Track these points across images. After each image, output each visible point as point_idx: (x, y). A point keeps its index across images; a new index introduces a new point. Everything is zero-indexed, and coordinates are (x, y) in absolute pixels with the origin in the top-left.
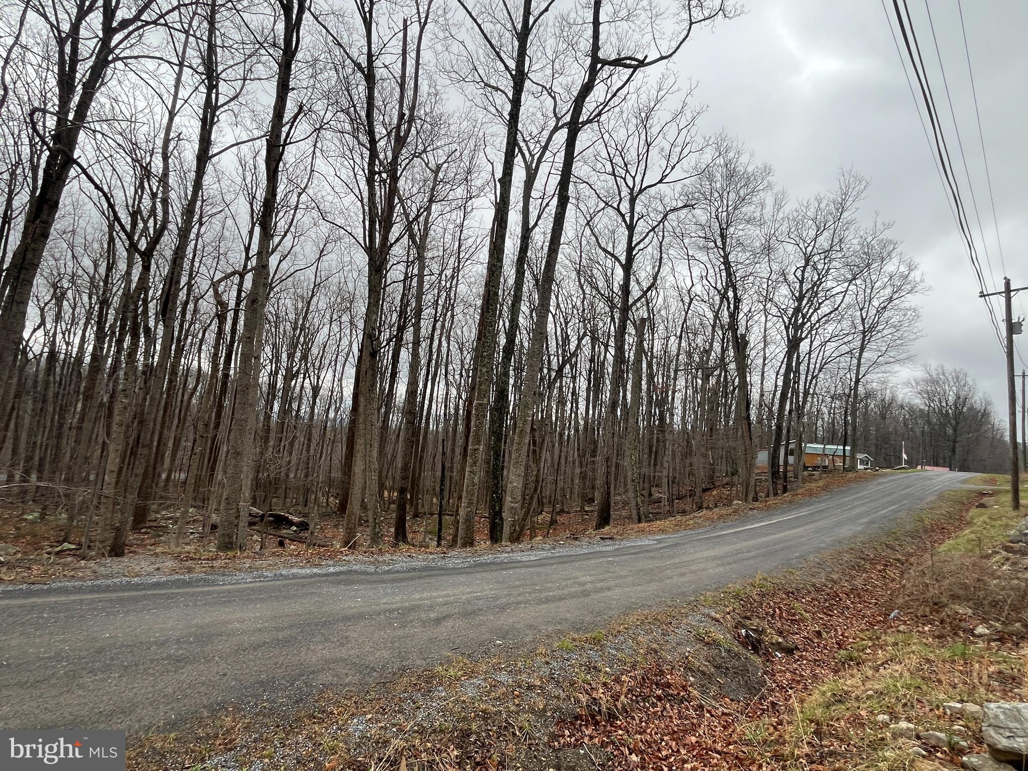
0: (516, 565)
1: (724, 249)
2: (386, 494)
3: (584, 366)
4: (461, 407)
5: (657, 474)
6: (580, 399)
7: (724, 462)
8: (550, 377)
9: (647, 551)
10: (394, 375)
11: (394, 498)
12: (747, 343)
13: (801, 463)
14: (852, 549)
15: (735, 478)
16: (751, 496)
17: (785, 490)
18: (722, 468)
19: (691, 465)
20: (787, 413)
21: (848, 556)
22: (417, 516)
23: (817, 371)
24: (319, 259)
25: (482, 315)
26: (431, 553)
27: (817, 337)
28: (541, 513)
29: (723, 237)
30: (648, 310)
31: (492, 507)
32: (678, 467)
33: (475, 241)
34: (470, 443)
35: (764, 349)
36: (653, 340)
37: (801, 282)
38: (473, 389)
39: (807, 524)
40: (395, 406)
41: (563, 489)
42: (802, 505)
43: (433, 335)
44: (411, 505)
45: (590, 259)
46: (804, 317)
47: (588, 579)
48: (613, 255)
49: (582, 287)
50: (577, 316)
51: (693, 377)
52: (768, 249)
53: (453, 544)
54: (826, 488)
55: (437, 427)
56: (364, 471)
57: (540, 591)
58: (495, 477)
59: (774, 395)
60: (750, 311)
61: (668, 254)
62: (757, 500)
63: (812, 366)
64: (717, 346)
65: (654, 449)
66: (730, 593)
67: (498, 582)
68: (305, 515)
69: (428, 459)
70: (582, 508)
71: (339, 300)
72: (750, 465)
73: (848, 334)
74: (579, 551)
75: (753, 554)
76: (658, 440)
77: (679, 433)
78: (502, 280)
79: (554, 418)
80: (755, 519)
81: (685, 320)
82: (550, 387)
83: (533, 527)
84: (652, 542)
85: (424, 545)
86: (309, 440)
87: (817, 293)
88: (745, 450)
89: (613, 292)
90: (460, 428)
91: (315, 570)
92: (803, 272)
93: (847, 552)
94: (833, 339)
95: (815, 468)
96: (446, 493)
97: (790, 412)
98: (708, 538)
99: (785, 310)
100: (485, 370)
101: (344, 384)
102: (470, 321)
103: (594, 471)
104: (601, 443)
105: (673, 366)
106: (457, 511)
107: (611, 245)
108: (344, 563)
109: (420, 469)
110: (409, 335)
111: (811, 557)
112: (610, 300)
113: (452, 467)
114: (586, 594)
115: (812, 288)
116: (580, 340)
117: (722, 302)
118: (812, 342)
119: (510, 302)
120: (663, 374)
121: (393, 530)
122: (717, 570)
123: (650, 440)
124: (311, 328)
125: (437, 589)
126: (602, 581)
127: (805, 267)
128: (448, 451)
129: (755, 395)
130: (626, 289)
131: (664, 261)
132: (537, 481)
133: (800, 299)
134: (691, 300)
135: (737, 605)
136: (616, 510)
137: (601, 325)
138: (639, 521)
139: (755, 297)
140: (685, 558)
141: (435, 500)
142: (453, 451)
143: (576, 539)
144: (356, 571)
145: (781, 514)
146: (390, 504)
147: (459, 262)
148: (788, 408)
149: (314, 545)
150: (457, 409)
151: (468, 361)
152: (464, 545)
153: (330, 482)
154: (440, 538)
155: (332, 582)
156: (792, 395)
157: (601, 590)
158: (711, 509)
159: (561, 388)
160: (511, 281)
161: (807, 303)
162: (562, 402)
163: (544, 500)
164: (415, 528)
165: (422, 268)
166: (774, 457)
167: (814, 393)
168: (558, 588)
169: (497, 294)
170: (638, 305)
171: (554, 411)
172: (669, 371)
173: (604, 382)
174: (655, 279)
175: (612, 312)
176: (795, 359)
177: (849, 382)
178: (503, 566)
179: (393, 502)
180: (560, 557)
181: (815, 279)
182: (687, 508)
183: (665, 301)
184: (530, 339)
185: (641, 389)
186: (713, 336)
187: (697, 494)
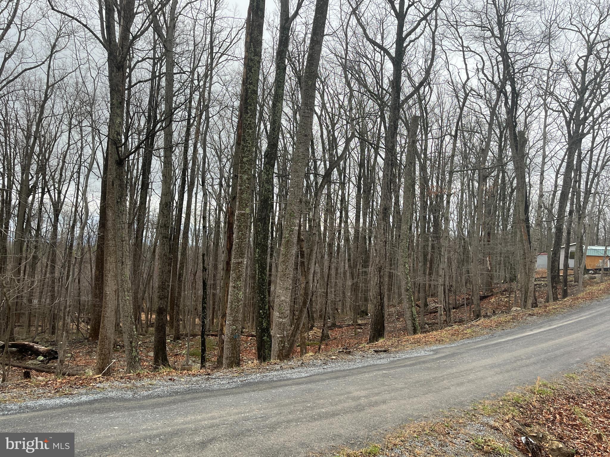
0: (286, 382)
1: (501, 38)
2: (143, 316)
3: (353, 171)
4: (222, 219)
5: (432, 283)
6: (350, 207)
7: (503, 268)
8: (317, 183)
9: (424, 362)
10: (145, 186)
11: (153, 321)
12: (526, 141)
13: (582, 266)
15: (514, 285)
16: (530, 302)
17: (565, 295)
18: (501, 274)
19: (468, 272)
20: (567, 214)
22: (179, 339)
23: (599, 169)
24: (51, 56)
25: (240, 117)
26: (194, 375)
28: (311, 329)
29: (501, 24)
30: (421, 107)
31: (259, 325)
32: (454, 275)
33: (230, 33)
34: (233, 256)
35: (543, 148)
36: (426, 140)
37: (584, 73)
38: (234, 198)
40: (148, 221)
41: (334, 303)
42: (582, 310)
43: (187, 141)
44: (172, 327)
45: (357, 53)
46: (586, 111)
47: (363, 393)
48: (381, 47)
49: (349, 84)
50: (344, 117)
51: (469, 180)
52: (548, 37)
53: (219, 365)
55: (197, 242)
56: (117, 291)
57: (312, 408)
58: (262, 292)
59: (554, 195)
60: (529, 106)
61: (441, 45)
62: (537, 306)
63: (594, 164)
64: (494, 146)
65: (429, 257)
66: (509, 401)
67: (267, 401)
68: (53, 344)
69: (188, 277)
70: (355, 321)
71: (77, 103)
72: (529, 270)
74: (352, 365)
75: (532, 360)
76: (433, 248)
78: (261, 77)
80: (535, 325)
81: (460, 118)
82: (318, 191)
83: (304, 343)
84: (428, 353)
85: (186, 368)
86: (53, 261)
87: (600, 85)
88: (524, 254)
89: (383, 89)
90: (223, 242)
91: (66, 400)
92: (586, 62)
95: (597, 271)
96: (209, 312)
97: (571, 212)
98: (486, 347)
99: (566, 105)
100: (245, 177)
101: (89, 198)
102: (228, 126)
103: (366, 282)
104: (373, 253)
105: (448, 168)
106: (222, 330)
108: (98, 390)
109: (180, 288)
110: (160, 141)
111: (592, 361)
112: (378, 98)
113: (215, 285)
114: (360, 408)
115: (595, 79)
116: (348, 141)
117: (499, 96)
118: (594, 138)
119: (271, 103)
120: (438, 178)
121: (152, 354)
122: (496, 378)
123: (425, 247)
124: (48, 136)
125: (201, 412)
126: (377, 394)
127: (587, 57)
128: (210, 267)
129: (534, 197)
130: (396, 84)
131: (437, 53)
132: (306, 294)
133: (582, 92)
134: (467, 95)
135: (516, 412)
136: (390, 322)
137: (370, 126)
138: (415, 332)
139: (535, 91)
140: (462, 368)
141: (197, 320)
142: (216, 267)
143: (349, 353)
144: (112, 399)
145: (561, 319)
146: (148, 327)
147: (212, 59)
148: (568, 209)
149: (64, 374)
150: (218, 222)
151: (227, 169)
152: (230, 365)
153: (80, 307)
154: (203, 360)
155: (85, 412)
156: (573, 195)
157: (376, 404)
158: (489, 317)
159: (329, 195)
160: (271, 79)
161: (590, 96)
162: (330, 211)
163: (315, 315)
164: (177, 350)
165: (171, 64)
166: (554, 261)
167: (596, 192)
168: (331, 404)
169: (256, 92)
170: (411, 102)
171: (322, 219)
172: (443, 174)
173: (375, 189)
174: (428, 72)
175: (382, 110)
176: (576, 157)
178: (272, 384)
179: (152, 325)
180: (332, 372)
181: (598, 70)
182: (465, 317)
183: (438, 98)
184: (294, 144)
185: (414, 195)
186: (490, 134)
187: (475, 302)
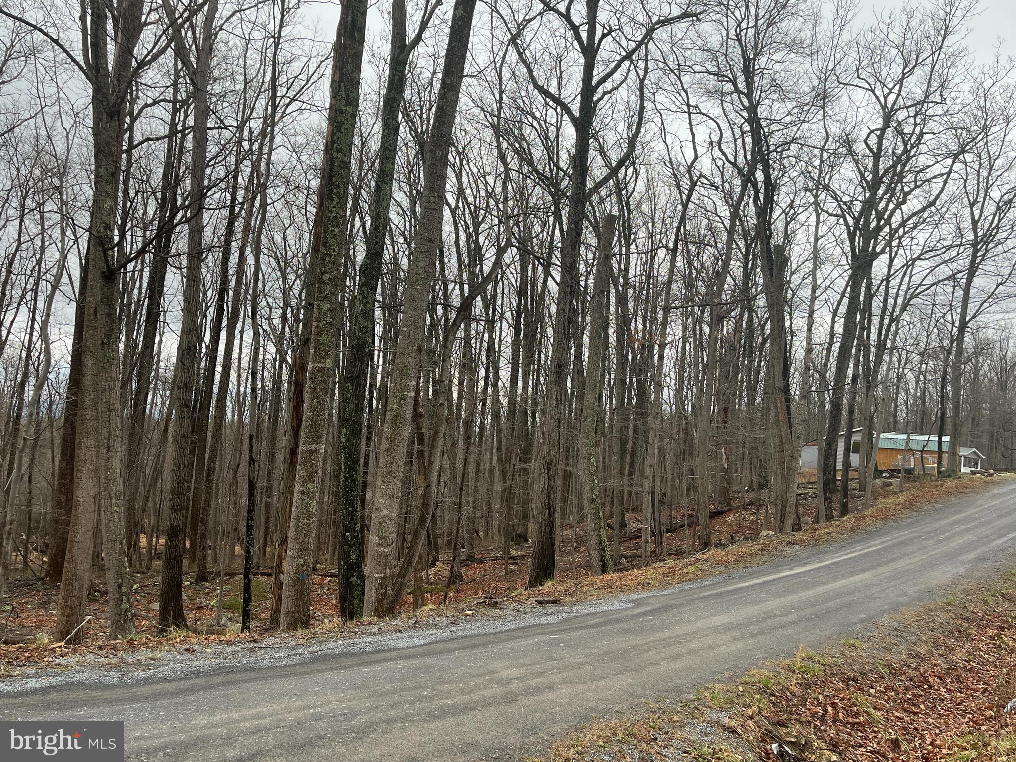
0: (388, 655)
1: (749, 95)
2: (143, 541)
3: (507, 302)
4: (285, 376)
5: (634, 489)
6: (502, 362)
7: (747, 466)
8: (447, 320)
9: (618, 621)
10: (154, 317)
11: (161, 549)
12: (786, 261)
13: (871, 466)
14: (949, 604)
15: (765, 493)
16: (789, 522)
17: (845, 511)
18: (743, 477)
19: (692, 472)
20: (848, 380)
21: (943, 615)
22: (204, 579)
23: (898, 309)
25: (320, 206)
26: (229, 643)
27: (901, 251)
28: (433, 564)
29: (748, 73)
30: (619, 201)
31: (346, 556)
32: (669, 476)
33: (306, 65)
34: (302, 441)
35: (813, 273)
36: (628, 255)
37: (877, 156)
38: (306, 342)
39: (879, 565)
40: (157, 377)
41: (472, 521)
42: (871, 535)
43: (228, 243)
44: (193, 559)
45: (518, 107)
46: (879, 217)
47: (515, 672)
48: (557, 101)
49: (503, 159)
50: (495, 213)
51: (695, 323)
52: (822, 97)
53: (273, 625)
54: (909, 505)
55: (240, 415)
56: (97, 497)
57: (430, 699)
58: (350, 502)
59: (829, 350)
60: (791, 206)
61: (654, 102)
62: (800, 529)
63: (891, 301)
64: (736, 267)
65: (629, 446)
66: (753, 684)
67: (354, 687)
69: (222, 474)
70: (507, 552)
71: (37, 172)
72: (789, 470)
73: (951, 246)
74: (499, 626)
75: (791, 617)
76: (635, 431)
77: (672, 417)
78: (357, 141)
79: (455, 395)
80: (796, 560)
81: (682, 220)
82: (450, 331)
83: (420, 588)
84: (624, 606)
85: (216, 630)
87: (901, 176)
88: (781, 444)
89: (559, 168)
90: (285, 414)
92: (880, 138)
93: (942, 609)
94: (926, 256)
95: (894, 473)
96: (259, 536)
97: (855, 378)
98: (719, 595)
99: (849, 206)
100: (326, 306)
101: (53, 335)
102: (300, 219)
103: (526, 485)
104: (538, 438)
105: (661, 303)
106: (279, 565)
107: (554, 83)
108: (57, 670)
109: (209, 492)
110: (180, 242)
111: (886, 619)
112: (551, 183)
113: (269, 488)
114: (510, 698)
115: (894, 166)
116: (500, 252)
117: (744, 188)
118: (891, 261)
119: (373, 184)
120: (645, 317)
121: (156, 606)
122: (733, 648)
123: (623, 429)
125: (238, 707)
126: (540, 674)
127: (883, 131)
128: (262, 458)
129: (798, 352)
130: (580, 161)
131: (648, 114)
132: (425, 505)
133: (873, 186)
134: (693, 184)
135: (764, 703)
136: (563, 553)
137: (537, 228)
138: (604, 570)
139: (801, 181)
140: (679, 630)
141: (237, 548)
142: (272, 458)
143: (495, 605)
144: (81, 684)
145: (837, 551)
146: (151, 559)
147: (275, 108)
148: (850, 372)
150: (277, 381)
151: (295, 292)
152: (292, 626)
153: (30, 523)
154: (246, 616)
156: (858, 350)
157: (538, 690)
158: (724, 546)
159: (467, 340)
160: (375, 144)
161: (885, 193)
162: (468, 366)
163: (439, 541)
164: (201, 600)
165: (203, 113)
166: (828, 456)
167: (894, 348)
168: (463, 692)
169: (347, 165)
170: (604, 192)
171: (456, 381)
172: (654, 311)
173: (543, 332)
174: (632, 143)
175: (556, 204)
176: (863, 289)
177: (949, 327)
178: (362, 658)
179: (158, 556)
180: (466, 637)
181: (899, 152)
182: (685, 547)
183: (648, 188)
184: (411, 253)
185: (606, 345)
186: (729, 247)
187: (702, 522)
